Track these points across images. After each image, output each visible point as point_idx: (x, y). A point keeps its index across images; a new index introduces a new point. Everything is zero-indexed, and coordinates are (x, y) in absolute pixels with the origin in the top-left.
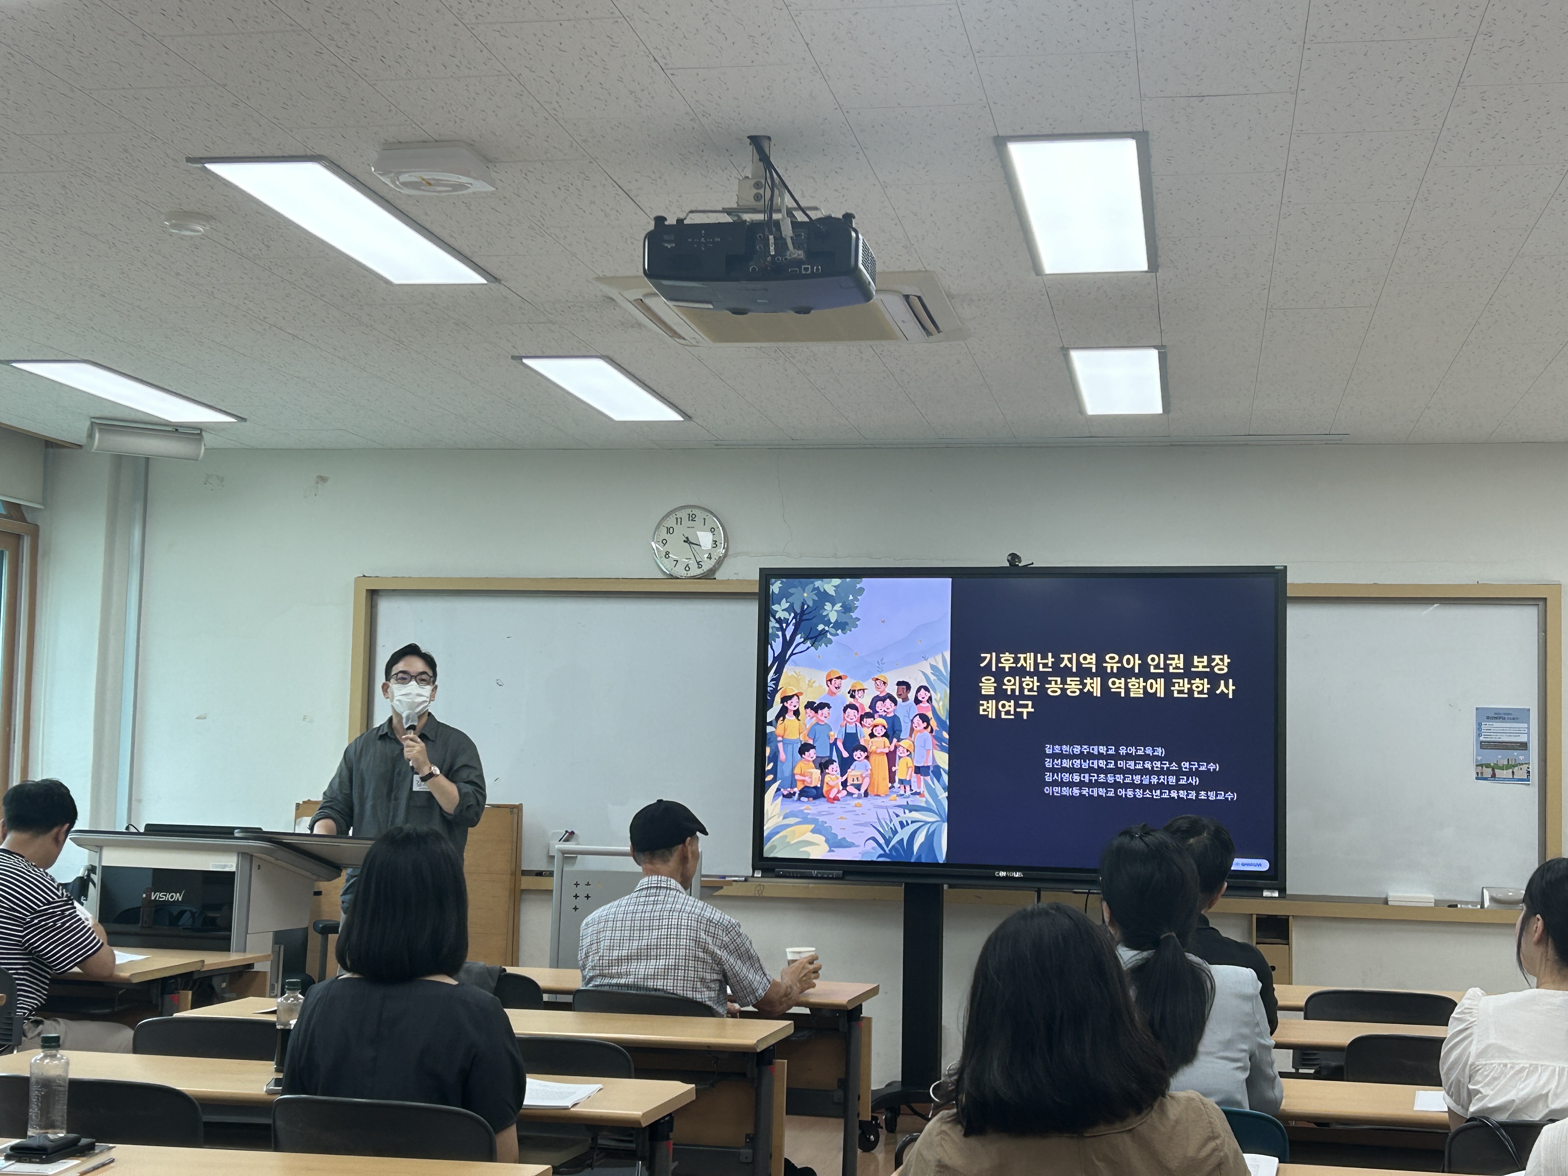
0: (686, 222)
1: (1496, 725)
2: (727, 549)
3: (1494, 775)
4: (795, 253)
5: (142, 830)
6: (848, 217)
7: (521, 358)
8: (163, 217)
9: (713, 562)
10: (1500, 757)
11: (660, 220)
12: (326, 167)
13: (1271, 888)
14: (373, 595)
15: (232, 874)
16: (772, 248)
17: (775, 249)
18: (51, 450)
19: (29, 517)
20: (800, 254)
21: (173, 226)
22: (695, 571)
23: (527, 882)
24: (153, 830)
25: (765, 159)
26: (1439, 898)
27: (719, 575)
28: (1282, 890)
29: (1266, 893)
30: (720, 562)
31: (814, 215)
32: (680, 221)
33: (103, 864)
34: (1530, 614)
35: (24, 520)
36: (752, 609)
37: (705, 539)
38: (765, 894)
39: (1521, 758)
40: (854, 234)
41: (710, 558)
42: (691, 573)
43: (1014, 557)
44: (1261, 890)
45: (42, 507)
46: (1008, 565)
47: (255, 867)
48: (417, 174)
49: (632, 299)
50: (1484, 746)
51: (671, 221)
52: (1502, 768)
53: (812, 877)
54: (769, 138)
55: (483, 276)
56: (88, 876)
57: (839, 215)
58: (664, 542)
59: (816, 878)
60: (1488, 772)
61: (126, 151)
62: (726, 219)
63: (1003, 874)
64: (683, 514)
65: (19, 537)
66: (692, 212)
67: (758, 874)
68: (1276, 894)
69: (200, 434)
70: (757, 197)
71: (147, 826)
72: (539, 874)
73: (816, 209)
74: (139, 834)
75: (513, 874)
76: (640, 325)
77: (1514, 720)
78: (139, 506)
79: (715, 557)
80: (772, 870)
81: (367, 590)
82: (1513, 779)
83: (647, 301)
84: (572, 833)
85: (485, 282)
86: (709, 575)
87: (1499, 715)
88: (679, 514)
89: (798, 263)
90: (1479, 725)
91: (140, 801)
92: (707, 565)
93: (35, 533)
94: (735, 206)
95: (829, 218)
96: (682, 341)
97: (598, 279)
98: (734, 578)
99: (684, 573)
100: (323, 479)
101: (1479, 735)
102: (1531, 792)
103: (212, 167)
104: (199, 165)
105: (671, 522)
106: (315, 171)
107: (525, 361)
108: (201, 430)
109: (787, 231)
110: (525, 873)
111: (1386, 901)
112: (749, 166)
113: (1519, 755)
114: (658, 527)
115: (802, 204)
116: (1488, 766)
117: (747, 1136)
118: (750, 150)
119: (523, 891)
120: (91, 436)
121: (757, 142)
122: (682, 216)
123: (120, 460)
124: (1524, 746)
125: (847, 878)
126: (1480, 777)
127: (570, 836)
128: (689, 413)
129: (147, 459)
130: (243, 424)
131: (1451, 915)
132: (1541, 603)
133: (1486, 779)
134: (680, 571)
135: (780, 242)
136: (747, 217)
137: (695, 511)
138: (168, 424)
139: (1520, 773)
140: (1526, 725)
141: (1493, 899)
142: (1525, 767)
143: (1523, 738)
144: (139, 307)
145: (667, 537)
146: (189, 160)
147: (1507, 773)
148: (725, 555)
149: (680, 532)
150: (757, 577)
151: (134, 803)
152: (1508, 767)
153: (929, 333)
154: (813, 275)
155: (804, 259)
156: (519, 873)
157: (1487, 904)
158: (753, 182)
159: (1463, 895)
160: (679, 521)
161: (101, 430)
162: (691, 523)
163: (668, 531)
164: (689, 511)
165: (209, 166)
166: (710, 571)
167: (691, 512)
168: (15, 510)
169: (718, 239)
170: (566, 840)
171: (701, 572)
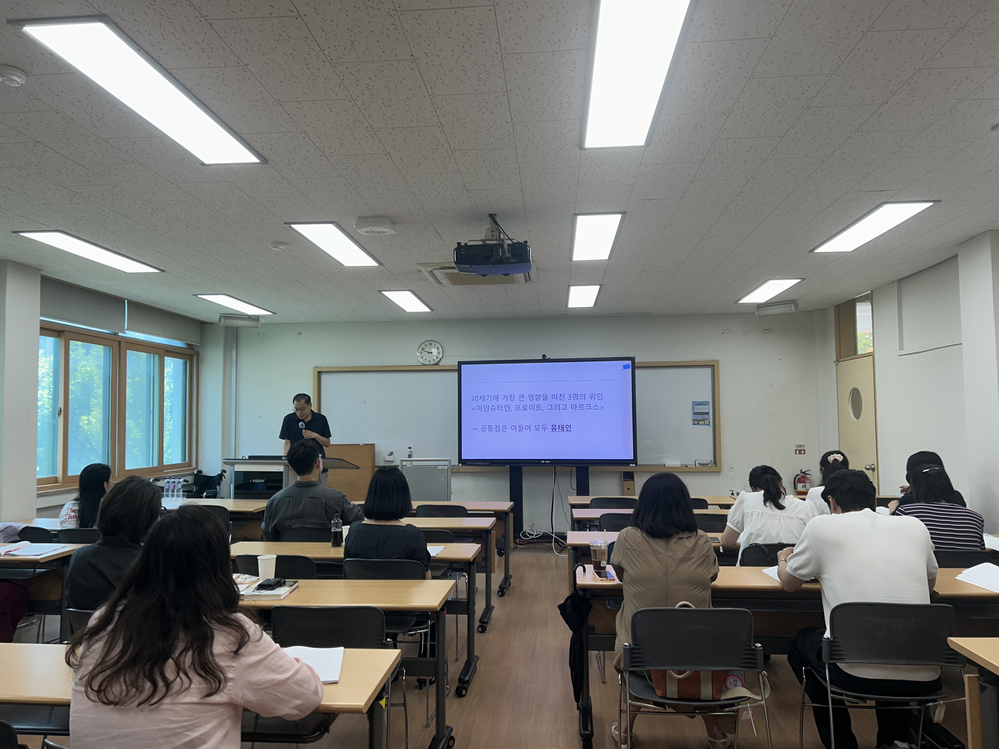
0: (468, 244)
1: (698, 407)
2: (443, 355)
3: (698, 423)
5: (247, 458)
6: (526, 242)
7: (382, 291)
8: (269, 243)
9: (438, 359)
10: (700, 417)
11: (459, 244)
12: (335, 226)
13: (632, 463)
14: (319, 373)
15: (282, 472)
16: (500, 253)
17: (502, 253)
18: (203, 325)
19: (195, 348)
20: (509, 255)
21: (274, 247)
22: (432, 363)
24: (251, 458)
25: (495, 222)
26: (682, 463)
27: (440, 364)
28: (636, 464)
29: (631, 465)
30: (441, 359)
31: (514, 241)
32: (466, 244)
33: (235, 470)
34: (709, 370)
35: (194, 350)
36: (456, 375)
37: (435, 351)
38: (460, 471)
39: (707, 417)
40: (528, 248)
41: (437, 358)
42: (431, 363)
43: (544, 356)
44: (629, 464)
45: (199, 345)
46: (542, 358)
47: (290, 469)
48: (370, 228)
49: (428, 271)
50: (695, 414)
51: (463, 244)
52: (701, 421)
53: (478, 465)
54: (496, 215)
55: (377, 263)
56: (222, 473)
57: (523, 241)
58: (421, 353)
59: (481, 465)
60: (696, 422)
61: (263, 220)
62: (481, 243)
63: (543, 462)
64: (428, 343)
65: (192, 356)
66: (470, 241)
67: (460, 465)
68: (634, 465)
69: (258, 319)
70: (493, 235)
71: (249, 456)
73: (514, 239)
74: (246, 459)
75: (373, 467)
76: (427, 280)
77: (704, 405)
78: (235, 344)
79: (439, 357)
80: (465, 463)
81: (317, 371)
82: (704, 424)
83: (434, 272)
84: (392, 453)
85: (378, 265)
86: (437, 364)
87: (699, 404)
88: (426, 343)
89: (509, 258)
90: (693, 407)
91: (239, 447)
92: (437, 360)
93: (198, 354)
94: (484, 238)
95: (518, 242)
96: (441, 285)
97: (418, 264)
98: (446, 364)
100: (300, 333)
101: (693, 410)
102: (710, 429)
104: (288, 225)
105: (423, 346)
106: (331, 228)
107: (383, 292)
108: (259, 317)
109: (506, 247)
111: (665, 465)
112: (488, 224)
113: (706, 416)
114: (419, 348)
115: (510, 238)
116: (696, 420)
117: (483, 558)
118: (489, 219)
120: (220, 320)
121: (492, 216)
122: (466, 242)
123: (227, 328)
124: (708, 413)
125: (491, 465)
126: (694, 424)
128: (434, 308)
129: (237, 328)
130: (275, 315)
131: (686, 469)
132: (712, 367)
133: (696, 424)
134: (427, 363)
135: (504, 252)
136: (488, 242)
137: (432, 342)
138: (248, 315)
139: (707, 422)
140: (708, 407)
141: (699, 464)
142: (708, 420)
143: (707, 411)
144: (250, 275)
145: (422, 351)
146: (285, 223)
147: (702, 422)
148: (442, 357)
149: (427, 349)
150: (457, 364)
151: (236, 447)
152: (703, 420)
153: (526, 281)
154: (513, 263)
155: (511, 257)
157: (697, 465)
158: (490, 230)
159: (690, 463)
160: (426, 346)
161: (224, 318)
162: (431, 346)
163: (422, 349)
165: (292, 225)
166: (437, 362)
167: (430, 343)
168: (190, 346)
169: (480, 250)
170: (390, 455)
171: (434, 363)
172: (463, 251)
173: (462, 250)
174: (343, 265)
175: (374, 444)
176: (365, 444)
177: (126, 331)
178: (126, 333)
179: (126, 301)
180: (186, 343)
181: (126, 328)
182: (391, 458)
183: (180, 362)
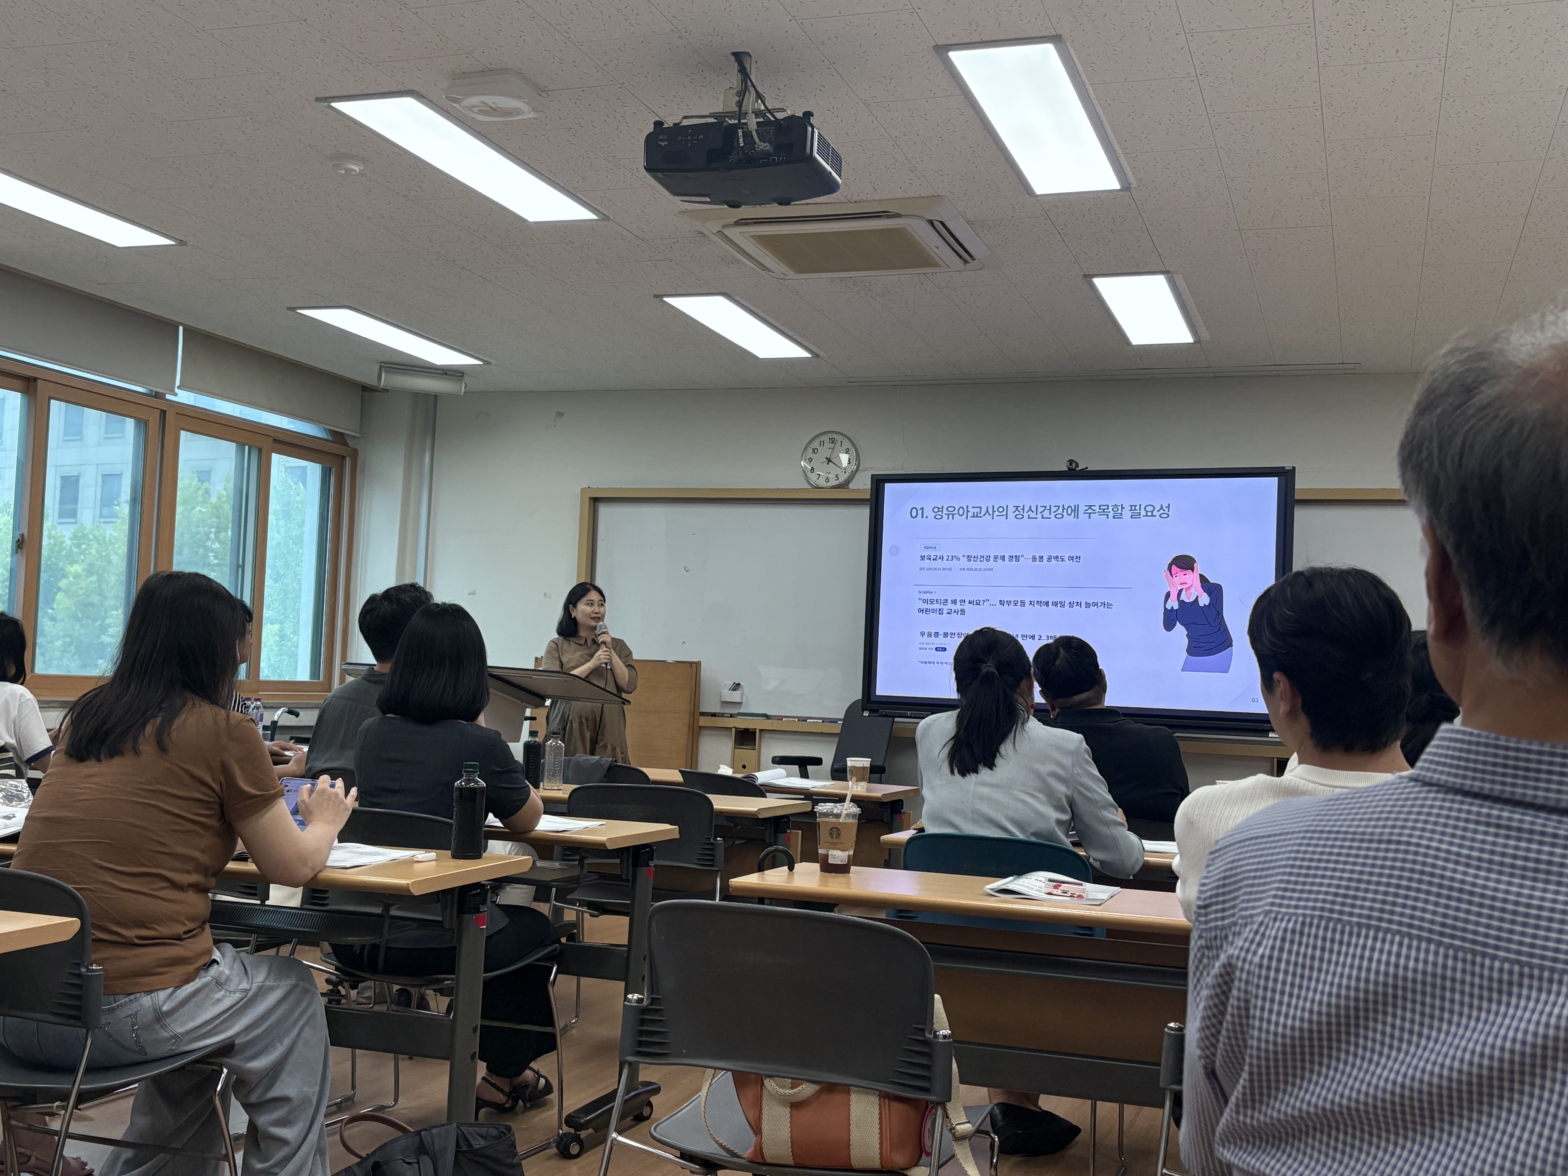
0: (681, 125)
2: (857, 467)
4: (763, 146)
6: (808, 115)
7: (662, 297)
9: (847, 475)
11: (658, 124)
12: (419, 101)
14: (595, 501)
16: (741, 140)
17: (744, 140)
18: (366, 394)
19: (351, 443)
20: (765, 146)
22: (833, 482)
23: (703, 721)
25: (743, 72)
27: (851, 486)
30: (851, 476)
31: (781, 116)
35: (347, 445)
37: (842, 457)
40: (810, 129)
41: (846, 473)
42: (830, 484)
43: (1072, 463)
45: (359, 435)
46: (1070, 470)
49: (715, 231)
51: (669, 125)
53: (906, 717)
54: (750, 54)
55: (594, 213)
57: (800, 114)
58: (811, 461)
59: (911, 717)
64: (825, 438)
65: (343, 458)
66: (686, 116)
67: (866, 714)
69: (460, 376)
72: (714, 715)
73: (782, 110)
75: (693, 714)
79: (849, 471)
81: (590, 498)
84: (739, 684)
85: (596, 217)
86: (844, 485)
88: (822, 438)
89: (766, 154)
92: (843, 478)
93: (355, 454)
94: (720, 111)
95: (793, 117)
96: (773, 274)
97: (683, 212)
98: (858, 487)
99: (825, 484)
100: (560, 414)
103: (336, 105)
104: (327, 104)
105: (816, 445)
106: (409, 102)
107: (668, 301)
109: (753, 126)
110: (703, 714)
114: (805, 449)
115: (770, 107)
118: (732, 63)
119: (701, 728)
120: (380, 377)
121: (739, 57)
122: (674, 120)
123: (405, 396)
127: (737, 686)
129: (435, 401)
130: (491, 367)
134: (822, 482)
135: (748, 135)
137: (834, 436)
138: (431, 365)
145: (813, 456)
146: (318, 99)
148: (855, 471)
149: (824, 452)
153: (966, 262)
154: (779, 163)
155: (771, 151)
156: (697, 714)
158: (731, 92)
160: (822, 443)
161: (386, 372)
162: (831, 446)
163: (814, 450)
164: (830, 436)
165: (334, 105)
166: (845, 481)
167: (833, 438)
168: (339, 437)
169: (701, 137)
170: (734, 690)
171: (837, 482)
172: (663, 140)
173: (661, 137)
174: (525, 221)
175: (698, 664)
176: (677, 662)
177: (177, 390)
178: (176, 395)
179: (181, 328)
180: (324, 429)
181: (178, 383)
182: (736, 697)
183: (313, 470)
